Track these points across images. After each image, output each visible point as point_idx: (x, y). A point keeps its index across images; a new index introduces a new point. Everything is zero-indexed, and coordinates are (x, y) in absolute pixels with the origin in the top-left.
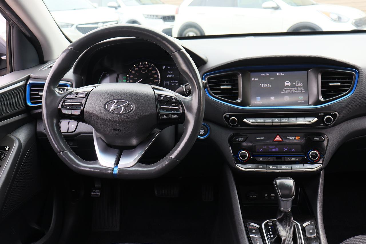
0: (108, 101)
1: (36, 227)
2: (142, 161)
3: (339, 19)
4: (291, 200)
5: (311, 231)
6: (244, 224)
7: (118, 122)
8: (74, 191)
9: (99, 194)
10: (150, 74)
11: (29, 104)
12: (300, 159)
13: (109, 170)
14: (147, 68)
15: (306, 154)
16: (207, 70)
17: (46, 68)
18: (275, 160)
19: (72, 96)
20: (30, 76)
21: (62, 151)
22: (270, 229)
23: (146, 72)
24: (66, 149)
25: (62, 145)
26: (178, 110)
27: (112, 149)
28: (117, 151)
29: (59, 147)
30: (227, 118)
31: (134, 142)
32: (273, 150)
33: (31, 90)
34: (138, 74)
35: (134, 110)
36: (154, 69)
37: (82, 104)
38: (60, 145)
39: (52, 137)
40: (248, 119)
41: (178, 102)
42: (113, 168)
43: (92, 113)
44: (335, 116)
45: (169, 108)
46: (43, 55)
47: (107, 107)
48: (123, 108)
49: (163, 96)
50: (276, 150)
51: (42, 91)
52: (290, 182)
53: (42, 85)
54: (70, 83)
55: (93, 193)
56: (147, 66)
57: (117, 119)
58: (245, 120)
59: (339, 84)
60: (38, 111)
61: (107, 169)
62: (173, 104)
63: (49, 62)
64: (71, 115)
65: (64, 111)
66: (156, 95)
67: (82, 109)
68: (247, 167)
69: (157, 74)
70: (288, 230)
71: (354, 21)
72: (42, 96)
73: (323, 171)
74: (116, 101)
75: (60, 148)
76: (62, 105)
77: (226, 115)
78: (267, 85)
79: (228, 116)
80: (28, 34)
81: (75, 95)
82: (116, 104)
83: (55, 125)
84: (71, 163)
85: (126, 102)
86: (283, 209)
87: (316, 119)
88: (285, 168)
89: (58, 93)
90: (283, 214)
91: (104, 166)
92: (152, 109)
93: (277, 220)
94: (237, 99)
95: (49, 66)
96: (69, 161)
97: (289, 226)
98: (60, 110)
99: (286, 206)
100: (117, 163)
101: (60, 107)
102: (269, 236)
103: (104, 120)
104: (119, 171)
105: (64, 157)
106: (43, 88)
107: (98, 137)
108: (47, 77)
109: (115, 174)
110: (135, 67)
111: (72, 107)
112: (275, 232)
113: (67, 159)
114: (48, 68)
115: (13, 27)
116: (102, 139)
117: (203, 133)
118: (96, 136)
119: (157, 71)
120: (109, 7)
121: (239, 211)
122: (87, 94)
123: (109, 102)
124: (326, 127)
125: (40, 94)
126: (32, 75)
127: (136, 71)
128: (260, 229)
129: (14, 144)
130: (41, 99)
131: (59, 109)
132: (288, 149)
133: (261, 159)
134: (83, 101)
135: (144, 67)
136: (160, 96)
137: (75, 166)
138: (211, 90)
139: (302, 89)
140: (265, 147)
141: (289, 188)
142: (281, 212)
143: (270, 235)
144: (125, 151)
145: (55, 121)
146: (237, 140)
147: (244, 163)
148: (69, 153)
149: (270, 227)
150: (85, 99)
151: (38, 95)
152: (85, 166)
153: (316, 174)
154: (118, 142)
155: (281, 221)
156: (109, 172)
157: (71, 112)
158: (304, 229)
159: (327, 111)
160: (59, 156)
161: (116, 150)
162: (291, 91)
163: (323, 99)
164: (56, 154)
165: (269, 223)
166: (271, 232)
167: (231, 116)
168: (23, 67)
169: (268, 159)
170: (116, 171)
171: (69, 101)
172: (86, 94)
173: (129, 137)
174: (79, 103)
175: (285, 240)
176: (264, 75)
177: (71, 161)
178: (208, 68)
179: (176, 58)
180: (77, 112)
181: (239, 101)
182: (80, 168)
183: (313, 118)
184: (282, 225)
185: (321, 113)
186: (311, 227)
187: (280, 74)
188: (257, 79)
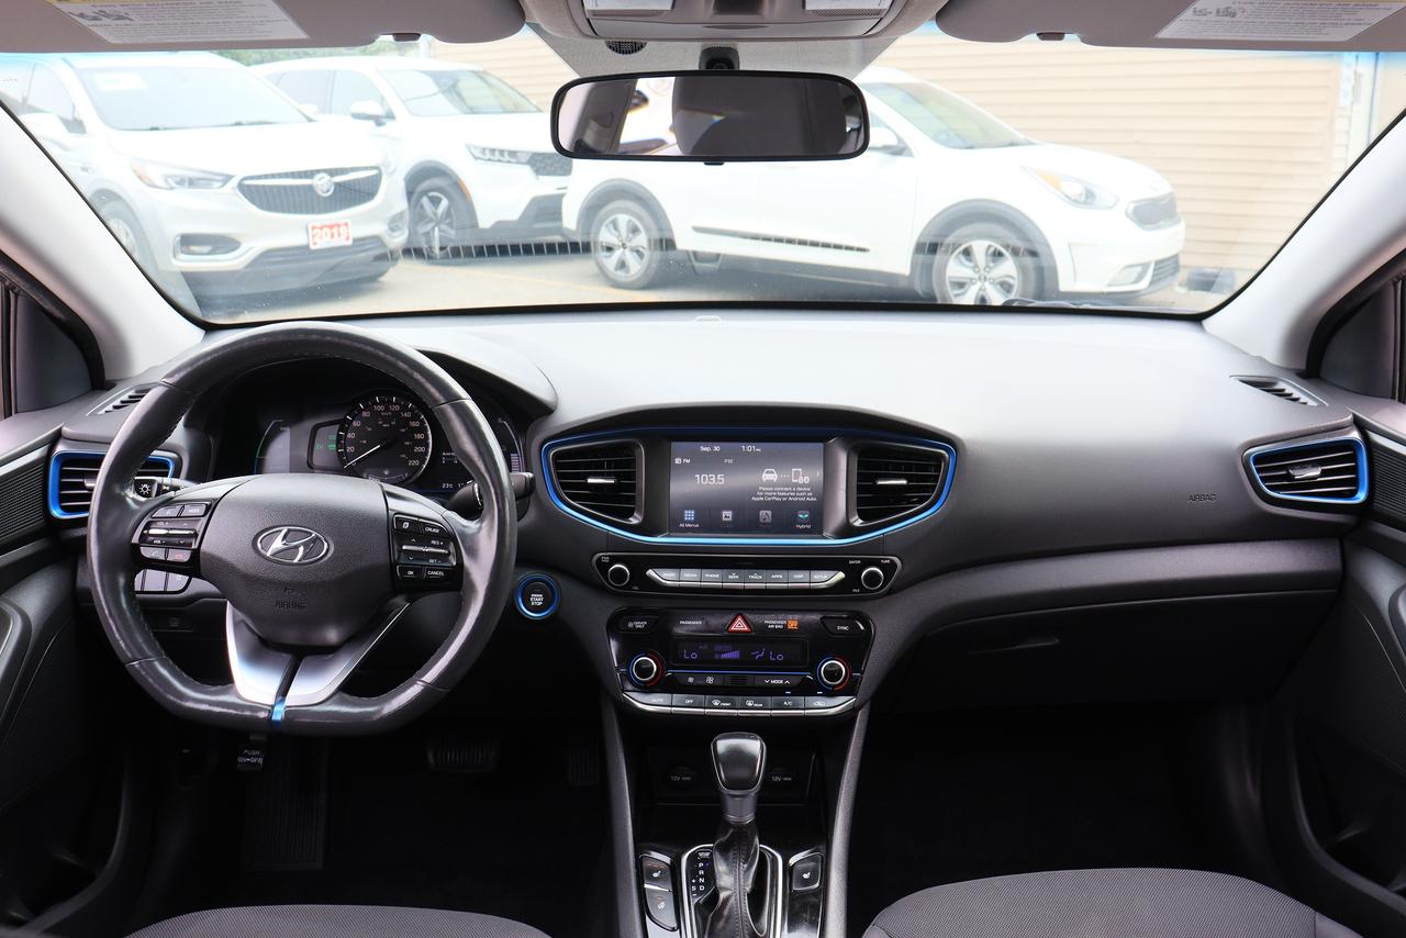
0: (263, 528)
1: (69, 858)
2: (352, 687)
3: (1087, 197)
4: (753, 794)
5: (806, 876)
6: (636, 856)
7: (288, 586)
8: (187, 751)
9: (261, 761)
10: (403, 430)
11: (57, 513)
12: (797, 681)
13: (261, 709)
14: (396, 414)
15: (814, 667)
16: (556, 432)
17: (110, 408)
18: (728, 683)
19: (169, 512)
20: (59, 431)
21: (139, 657)
22: (702, 868)
23: (393, 423)
24: (150, 653)
25: (140, 640)
26: (444, 557)
27: (272, 652)
28: (287, 658)
29: (132, 647)
30: (603, 567)
31: (332, 635)
32: (725, 656)
33: (63, 474)
34: (370, 429)
35: (329, 555)
36: (415, 417)
37: (196, 535)
38: (135, 643)
39: (114, 620)
40: (660, 571)
41: (447, 537)
42: (273, 707)
43: (219, 560)
44: (889, 569)
45: (422, 552)
46: (102, 364)
47: (259, 545)
48: (301, 549)
49: (407, 520)
50: (735, 655)
51: (94, 475)
52: (754, 746)
53: (97, 461)
54: (175, 455)
55: (241, 760)
56: (397, 408)
57: (284, 577)
58: (650, 572)
59: (904, 482)
60: (79, 532)
61: (255, 708)
62: (434, 542)
63: (119, 385)
64: (165, 562)
65: (147, 552)
66: (391, 513)
67: (194, 546)
68: (654, 701)
69: (422, 430)
70: (742, 873)
71: (1132, 206)
72: (91, 489)
73: (864, 709)
74: (285, 530)
75: (135, 650)
76: (142, 535)
77: (600, 558)
78: (713, 479)
79: (606, 560)
80: (58, 313)
81: (178, 508)
82: (285, 537)
83: (121, 590)
84: (161, 690)
85: (311, 534)
86: (732, 818)
87: (841, 575)
88: (753, 708)
89: (133, 499)
90: (731, 831)
91: (246, 700)
92: (377, 554)
93: (717, 846)
94: (631, 515)
95: (117, 403)
96: (156, 686)
97: (746, 861)
98: (136, 548)
99: (741, 810)
100: (283, 691)
101: (135, 539)
102: (694, 888)
103: (251, 580)
104: (286, 713)
105: (144, 673)
106: (99, 467)
107: (238, 619)
108: (113, 439)
109: (277, 722)
110: (362, 410)
111: (169, 542)
112: (711, 876)
113: (151, 680)
114: (115, 407)
115: (17, 295)
116: (246, 624)
117: (540, 603)
118: (234, 616)
119: (422, 422)
120: (357, 116)
121: (627, 822)
122: (211, 507)
123: (268, 531)
124: (866, 597)
125: (88, 484)
126: (66, 430)
127: (365, 421)
128: (674, 869)
129: (8, 629)
130: (88, 497)
131: (135, 544)
132: (767, 655)
133: (691, 680)
134: (199, 527)
135: (387, 410)
136: (400, 518)
137: (172, 698)
138: (564, 486)
139: (807, 492)
140: (706, 647)
141: (749, 760)
142: (728, 825)
143: (698, 884)
144: (309, 658)
145: (122, 581)
146: (630, 625)
147: (647, 689)
148: (157, 664)
149: (701, 865)
150: (204, 520)
151: (81, 486)
152: (198, 699)
153: (844, 722)
154: (291, 636)
155: (724, 849)
156: (262, 715)
157: (166, 554)
158: (788, 870)
159: (870, 554)
160: (130, 671)
161: (284, 655)
162: (777, 496)
163: (861, 521)
164: (123, 665)
165: (701, 854)
166: (701, 876)
167: (614, 560)
168: (43, 400)
169: (710, 680)
170: (278, 715)
171: (161, 524)
172: (208, 508)
173: (319, 622)
174: (187, 532)
175: (727, 900)
176: (707, 449)
177: (161, 686)
178: (557, 427)
179: (448, 421)
180: (182, 556)
181: (634, 521)
182: (183, 703)
183: (833, 573)
184: (726, 859)
185: (852, 559)
186: (811, 864)
187: (750, 448)
188: (688, 461)
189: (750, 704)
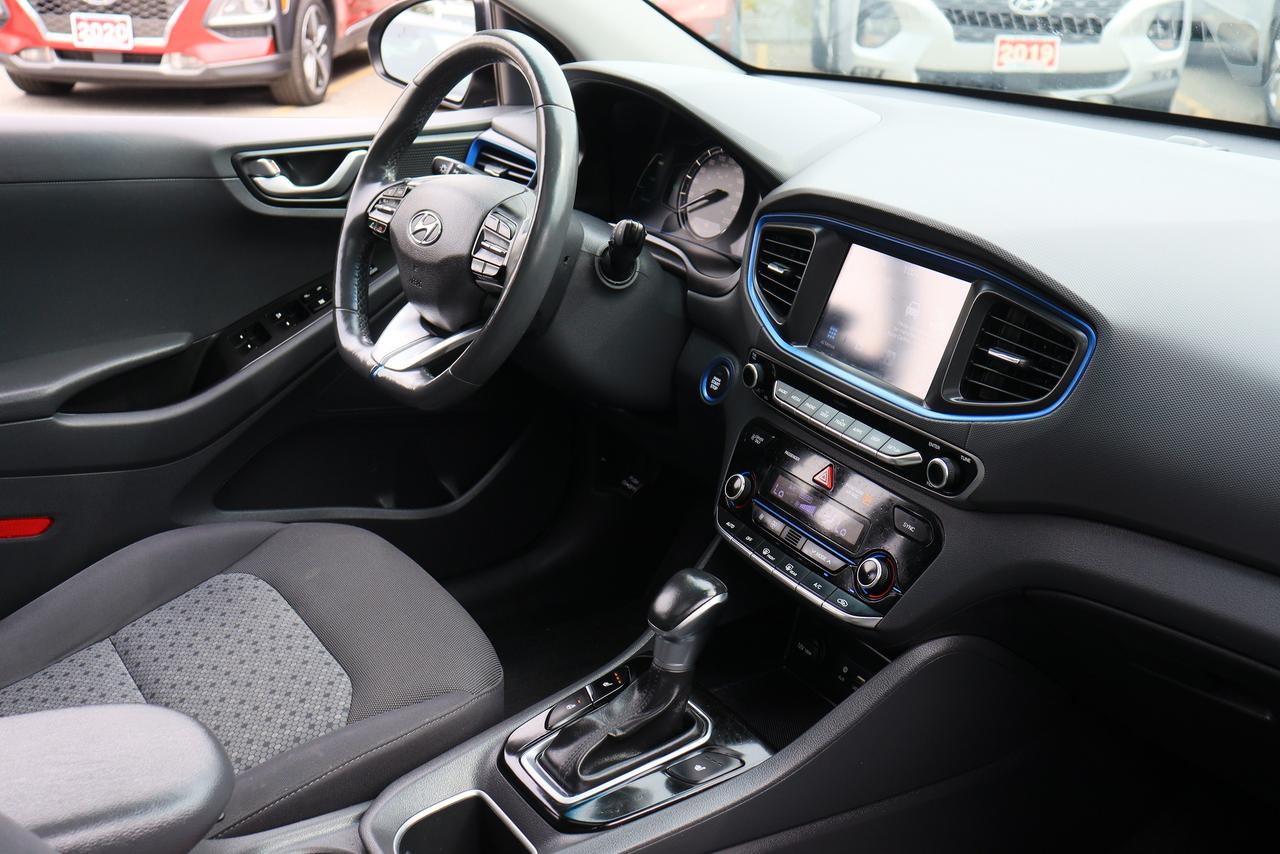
12: (836, 567)
18: (784, 535)
19: (391, 192)
20: (491, 122)
32: (803, 506)
35: (439, 240)
37: (393, 212)
40: (785, 388)
42: (380, 365)
58: (776, 385)
68: (727, 523)
76: (373, 208)
77: (752, 354)
79: (754, 357)
81: (396, 189)
87: (915, 456)
92: (462, 246)
101: (369, 211)
110: (710, 158)
117: (716, 388)
133: (761, 517)
140: (794, 488)
146: (753, 437)
159: (952, 442)
162: (908, 338)
163: (960, 396)
167: (757, 359)
171: (385, 201)
172: (408, 191)
174: (391, 209)
181: (784, 321)
183: (910, 449)
185: (934, 442)
189: (788, 569)
